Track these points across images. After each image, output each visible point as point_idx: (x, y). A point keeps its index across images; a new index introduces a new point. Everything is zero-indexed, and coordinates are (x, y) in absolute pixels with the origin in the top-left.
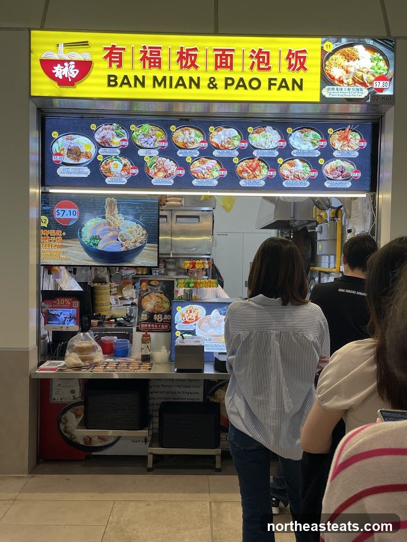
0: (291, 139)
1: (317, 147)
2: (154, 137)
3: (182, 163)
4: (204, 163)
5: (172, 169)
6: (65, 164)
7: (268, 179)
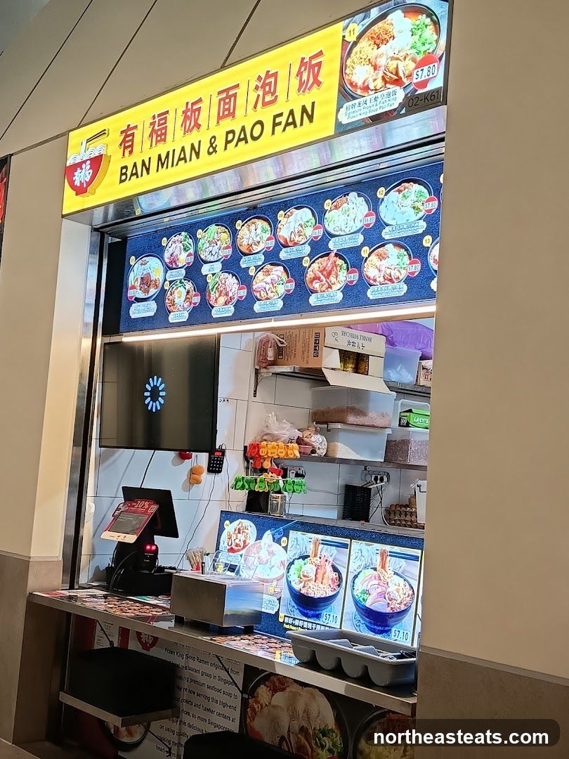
0: (382, 208)
1: (421, 214)
2: (219, 243)
3: (245, 279)
4: (268, 273)
5: (233, 290)
6: (138, 300)
7: (347, 289)
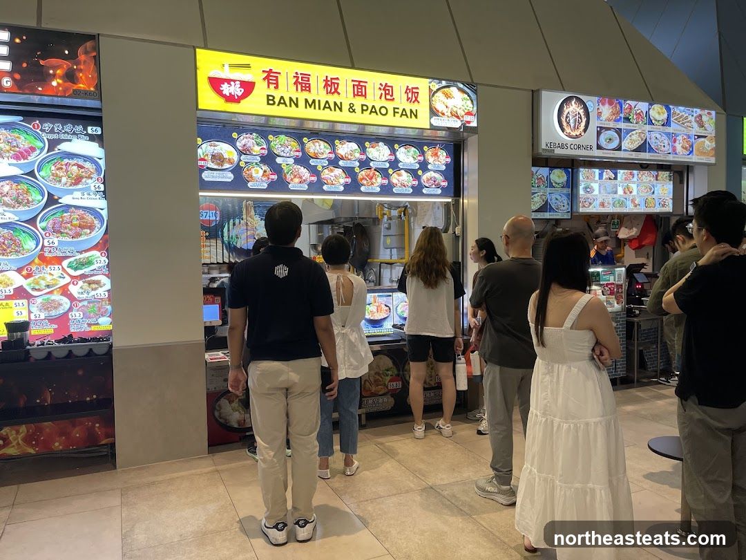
0: (397, 153)
1: (416, 161)
2: (290, 147)
3: (314, 171)
4: (332, 171)
5: (306, 176)
6: (208, 169)
7: (382, 186)
